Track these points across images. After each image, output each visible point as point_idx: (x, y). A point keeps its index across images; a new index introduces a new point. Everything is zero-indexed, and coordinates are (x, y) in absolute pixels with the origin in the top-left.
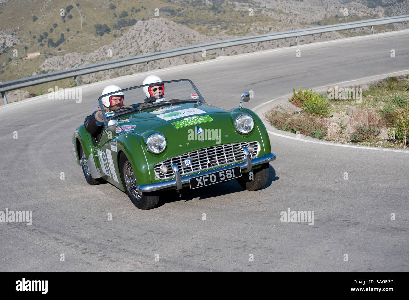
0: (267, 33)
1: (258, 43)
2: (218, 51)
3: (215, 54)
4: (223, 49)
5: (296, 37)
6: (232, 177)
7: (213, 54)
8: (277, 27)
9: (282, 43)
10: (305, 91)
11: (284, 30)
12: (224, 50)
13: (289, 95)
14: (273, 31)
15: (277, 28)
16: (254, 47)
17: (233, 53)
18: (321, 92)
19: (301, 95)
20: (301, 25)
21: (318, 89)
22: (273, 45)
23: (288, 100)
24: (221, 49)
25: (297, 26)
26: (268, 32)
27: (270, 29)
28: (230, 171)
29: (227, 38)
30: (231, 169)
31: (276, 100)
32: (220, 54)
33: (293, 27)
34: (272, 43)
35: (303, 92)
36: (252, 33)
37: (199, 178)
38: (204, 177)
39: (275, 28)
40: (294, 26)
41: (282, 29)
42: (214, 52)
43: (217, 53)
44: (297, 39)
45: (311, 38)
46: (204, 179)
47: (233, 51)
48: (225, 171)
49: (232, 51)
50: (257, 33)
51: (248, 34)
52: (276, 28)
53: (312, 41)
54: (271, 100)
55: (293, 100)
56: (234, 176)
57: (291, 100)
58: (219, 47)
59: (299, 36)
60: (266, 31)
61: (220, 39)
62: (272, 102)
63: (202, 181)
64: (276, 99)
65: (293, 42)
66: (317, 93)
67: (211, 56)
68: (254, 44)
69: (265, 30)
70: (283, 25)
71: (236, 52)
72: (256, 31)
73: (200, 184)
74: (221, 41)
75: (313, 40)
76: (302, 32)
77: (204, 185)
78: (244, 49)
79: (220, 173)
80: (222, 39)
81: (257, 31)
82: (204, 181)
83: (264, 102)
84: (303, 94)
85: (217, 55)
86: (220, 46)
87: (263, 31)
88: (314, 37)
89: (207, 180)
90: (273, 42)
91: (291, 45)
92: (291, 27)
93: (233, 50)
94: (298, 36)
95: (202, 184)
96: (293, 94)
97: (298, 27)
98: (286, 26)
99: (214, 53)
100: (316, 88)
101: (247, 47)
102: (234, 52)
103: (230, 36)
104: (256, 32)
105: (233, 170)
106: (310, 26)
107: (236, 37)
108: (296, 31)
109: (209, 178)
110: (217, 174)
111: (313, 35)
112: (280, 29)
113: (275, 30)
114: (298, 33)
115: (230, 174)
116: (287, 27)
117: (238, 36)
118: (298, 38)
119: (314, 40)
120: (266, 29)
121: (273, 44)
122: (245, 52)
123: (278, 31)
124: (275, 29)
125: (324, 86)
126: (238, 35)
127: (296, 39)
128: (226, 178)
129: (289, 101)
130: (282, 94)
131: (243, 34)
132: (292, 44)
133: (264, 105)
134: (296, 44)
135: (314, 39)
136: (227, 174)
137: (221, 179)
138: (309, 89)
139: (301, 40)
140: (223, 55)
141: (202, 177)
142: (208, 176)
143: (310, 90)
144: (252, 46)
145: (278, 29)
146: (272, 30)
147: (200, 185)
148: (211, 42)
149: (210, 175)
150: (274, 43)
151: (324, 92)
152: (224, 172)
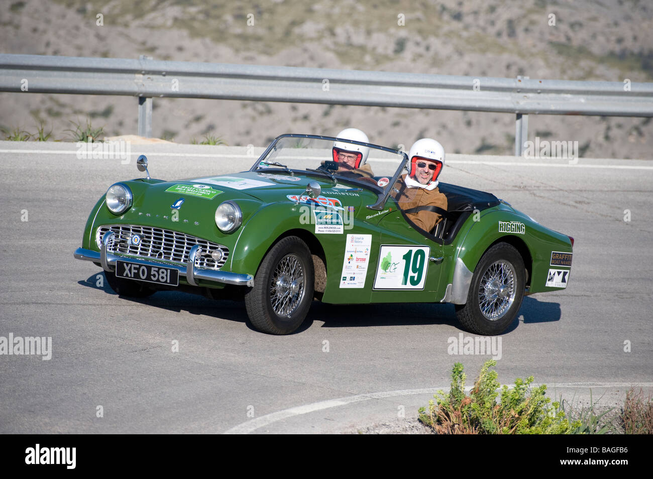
0: (380, 60)
1: (325, 106)
2: (124, 107)
3: (107, 113)
4: (149, 102)
5: (519, 116)
6: (166, 282)
7: (93, 115)
8: (435, 43)
9: (444, 127)
10: (511, 387)
11: (464, 66)
12: (155, 107)
13: (426, 391)
14: (414, 60)
15: (432, 49)
16: (306, 118)
17: (196, 128)
18: (591, 409)
19: (488, 405)
20: (553, 57)
21: (576, 390)
22: (397, 129)
23: (417, 415)
24: (142, 100)
25: (532, 55)
26: (386, 58)
27: (400, 46)
28: (165, 272)
29: (180, 49)
30: (166, 270)
31: (359, 404)
32: (128, 121)
33: (516, 58)
34: (396, 119)
35: (500, 389)
36: (305, 50)
37: (127, 264)
38: (133, 266)
39: (424, 44)
40: (522, 55)
41: (455, 57)
42: (103, 103)
43: (117, 110)
44: (521, 123)
45: (594, 131)
46: (133, 268)
47: (198, 119)
48: (159, 269)
49: (191, 117)
50: (330, 56)
51: (284, 52)
52: (428, 48)
53: (592, 146)
54: (333, 395)
55: (439, 422)
56: (168, 281)
57: (433, 421)
58: (135, 89)
59: (532, 113)
60: (380, 50)
61: (144, 43)
62: (340, 408)
63: (130, 270)
64: (356, 398)
65: (497, 135)
66: (567, 408)
67: (82, 119)
68: (303, 108)
69: (374, 49)
70: (468, 41)
71: (211, 128)
72: (328, 41)
73: (127, 273)
74: (151, 63)
75: (601, 139)
76: (553, 95)
77: (131, 277)
78: (253, 119)
79: (153, 269)
80: (152, 50)
81: (336, 44)
82: (133, 271)
83: (297, 403)
84: (499, 400)
85: (113, 119)
86: (139, 84)
87: (362, 48)
88: (609, 128)
89: (136, 271)
90: (398, 115)
91: (483, 149)
92: (506, 58)
93: (199, 113)
94: (526, 112)
95: (129, 275)
96: (448, 389)
97: (541, 63)
98: (480, 44)
99: (102, 107)
100: (570, 385)
101: (269, 112)
102: (202, 125)
103: (197, 43)
104: (327, 49)
105: (169, 271)
106: (601, 69)
107: (224, 50)
108: (526, 82)
109: (138, 269)
110: (149, 269)
111: (604, 116)
112: (449, 58)
113: (420, 56)
114: (531, 95)
115: (164, 275)
116: (483, 51)
117: (237, 51)
118: (525, 117)
119: (605, 144)
120: (382, 42)
121: (396, 124)
122: (254, 134)
123: (437, 62)
124: (421, 50)
125: (608, 385)
126: (238, 43)
127: (518, 122)
128: (158, 280)
129: (420, 421)
130: (393, 379)
131: (260, 45)
132: (491, 141)
133: (295, 417)
134: (509, 146)
135: (607, 138)
136: (161, 275)
137: (152, 277)
138: (530, 381)
139: (542, 128)
140: (143, 134)
141: (131, 264)
142: (138, 266)
143: (534, 386)
144: (293, 114)
145: (436, 54)
146: (408, 54)
147: (127, 275)
148: (94, 53)
149: (140, 266)
150: (403, 121)
151: (603, 414)
152: (157, 269)
